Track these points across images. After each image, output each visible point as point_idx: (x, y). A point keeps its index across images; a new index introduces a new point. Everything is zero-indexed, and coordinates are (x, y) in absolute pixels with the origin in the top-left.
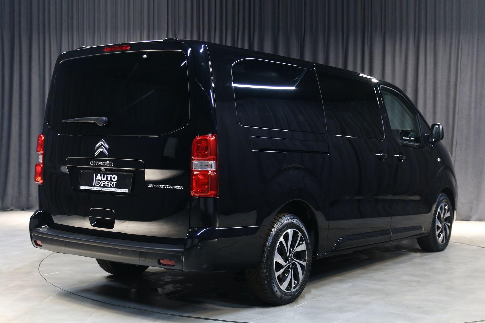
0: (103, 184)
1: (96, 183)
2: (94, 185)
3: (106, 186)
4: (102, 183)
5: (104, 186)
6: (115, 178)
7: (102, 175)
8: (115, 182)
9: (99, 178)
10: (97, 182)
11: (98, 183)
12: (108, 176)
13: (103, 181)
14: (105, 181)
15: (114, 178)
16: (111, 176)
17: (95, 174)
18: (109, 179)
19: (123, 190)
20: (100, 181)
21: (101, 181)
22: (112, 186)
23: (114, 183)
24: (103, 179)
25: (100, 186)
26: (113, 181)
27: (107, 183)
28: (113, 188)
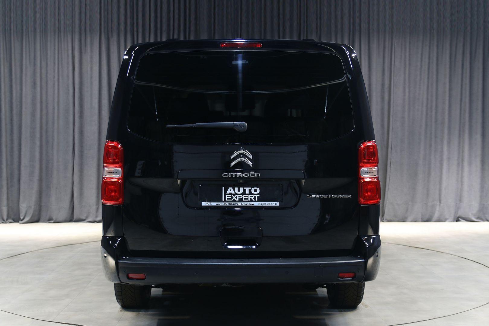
0: (238, 198)
1: (227, 198)
2: (223, 200)
3: (244, 200)
4: (236, 198)
5: (241, 200)
6: (257, 191)
7: (236, 189)
8: (257, 196)
9: (231, 192)
10: (228, 196)
11: (230, 198)
12: (245, 188)
13: (238, 196)
14: (242, 194)
15: (255, 191)
16: (250, 188)
17: (223, 188)
18: (247, 192)
19: (271, 203)
20: (232, 195)
21: (234, 195)
22: (254, 200)
23: (255, 197)
24: (237, 192)
25: (234, 201)
26: (254, 194)
27: (245, 197)
28: (255, 201)
